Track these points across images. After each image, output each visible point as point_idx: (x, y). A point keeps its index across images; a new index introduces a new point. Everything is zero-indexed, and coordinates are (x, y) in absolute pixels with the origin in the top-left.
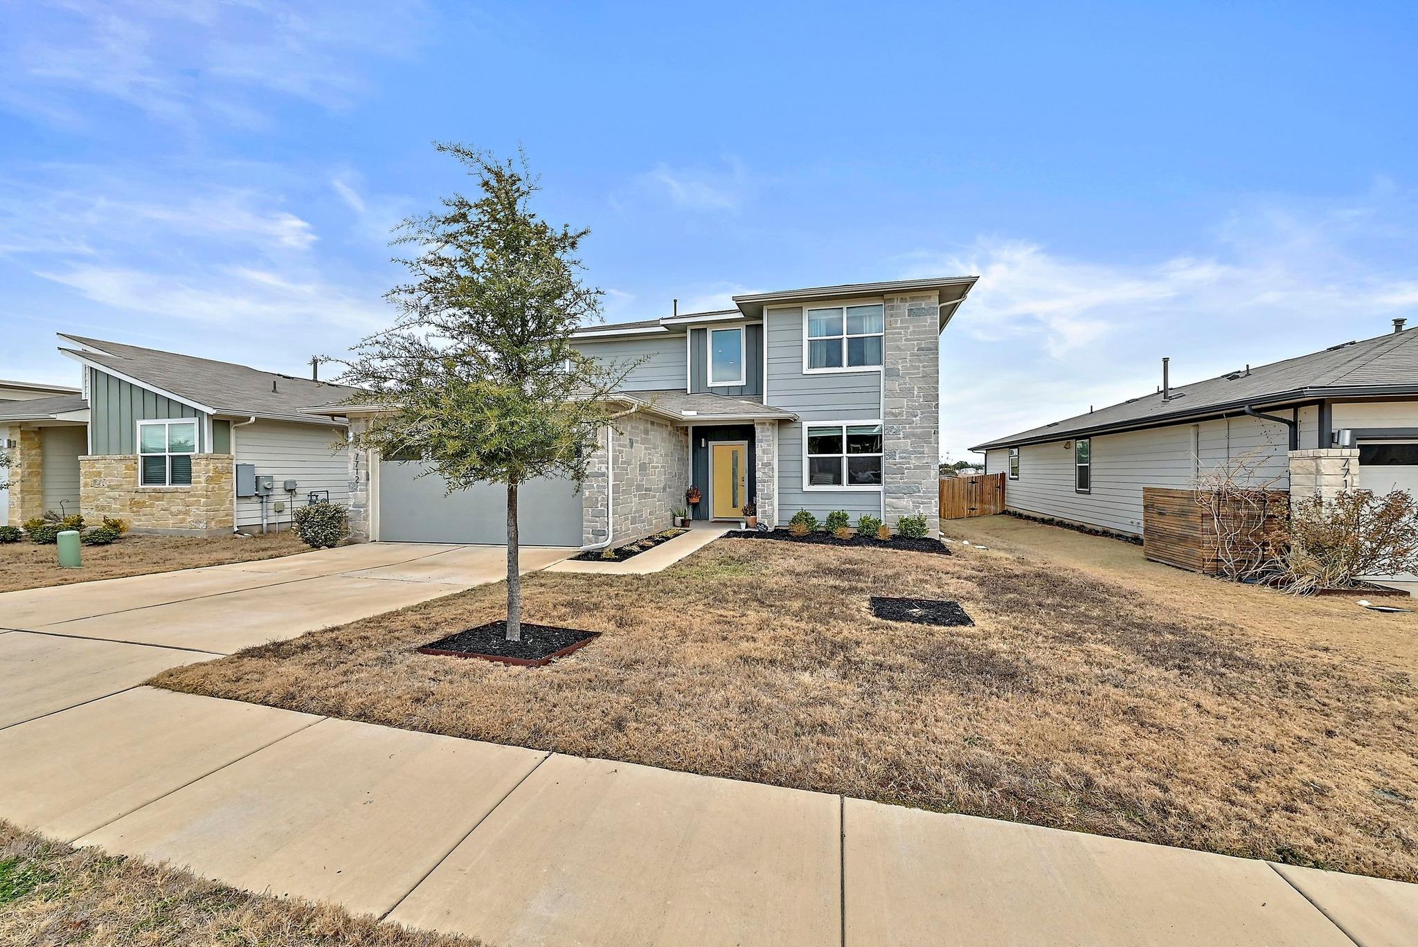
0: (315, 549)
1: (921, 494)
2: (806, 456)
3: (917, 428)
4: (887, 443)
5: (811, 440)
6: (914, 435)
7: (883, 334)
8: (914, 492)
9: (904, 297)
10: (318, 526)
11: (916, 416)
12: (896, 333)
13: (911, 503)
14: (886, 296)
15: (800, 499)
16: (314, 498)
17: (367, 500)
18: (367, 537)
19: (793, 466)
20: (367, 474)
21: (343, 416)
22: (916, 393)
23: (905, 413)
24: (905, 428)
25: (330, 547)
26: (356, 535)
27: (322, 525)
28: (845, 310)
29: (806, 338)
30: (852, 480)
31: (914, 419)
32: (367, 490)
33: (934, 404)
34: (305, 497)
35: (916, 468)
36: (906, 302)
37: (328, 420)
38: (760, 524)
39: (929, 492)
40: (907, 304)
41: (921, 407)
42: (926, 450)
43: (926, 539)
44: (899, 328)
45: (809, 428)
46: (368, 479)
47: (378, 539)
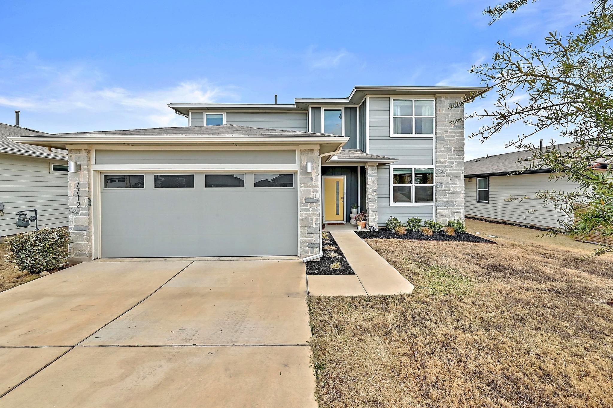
0: (34, 276)
1: (455, 207)
2: (392, 185)
3: (453, 170)
4: (437, 179)
5: (395, 175)
6: (452, 174)
7: (434, 116)
8: (452, 206)
9: (447, 97)
10: (39, 253)
11: (453, 164)
12: (442, 117)
13: (450, 212)
14: (437, 95)
15: (388, 210)
16: (23, 216)
17: (90, 223)
18: (90, 256)
19: (385, 191)
20: (90, 200)
21: (62, 147)
22: (453, 151)
23: (447, 161)
24: (447, 170)
25: (51, 271)
26: (77, 255)
27: (44, 252)
28: (413, 101)
29: (392, 116)
30: (417, 200)
31: (452, 165)
32: (89, 215)
33: (462, 157)
34: (14, 216)
35: (453, 192)
36: (448, 99)
37: (44, 152)
38: (371, 227)
39: (460, 206)
40: (449, 101)
41: (455, 159)
42: (458, 183)
43: (463, 233)
44: (444, 114)
45: (393, 169)
46: (90, 205)
47: (100, 256)
